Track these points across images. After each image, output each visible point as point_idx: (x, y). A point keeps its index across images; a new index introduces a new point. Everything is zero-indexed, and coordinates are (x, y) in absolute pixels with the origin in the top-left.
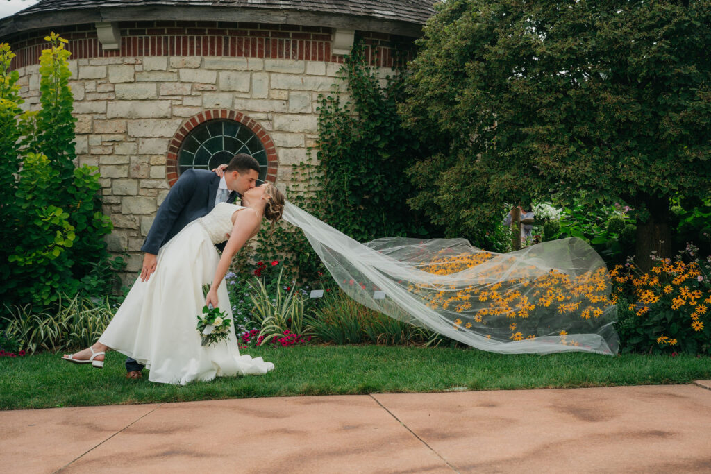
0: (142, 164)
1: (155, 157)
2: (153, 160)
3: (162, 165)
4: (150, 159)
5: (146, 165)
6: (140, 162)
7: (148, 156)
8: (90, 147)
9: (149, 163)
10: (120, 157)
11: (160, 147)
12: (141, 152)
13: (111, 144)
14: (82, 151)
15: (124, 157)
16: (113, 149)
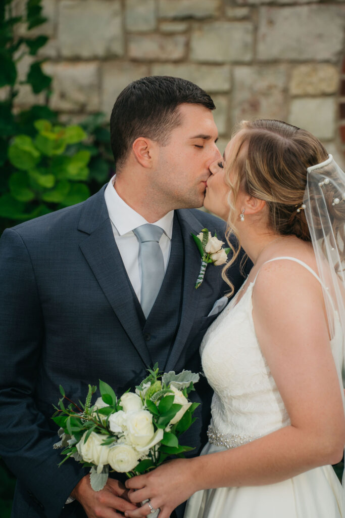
0: (267, 93)
1: (303, 69)
2: (300, 79)
3: (325, 95)
4: (289, 77)
5: (277, 96)
6: (262, 84)
7: (282, 68)
8: (127, 36)
9: (285, 91)
10: (204, 69)
11: (320, 36)
12: (265, 51)
13: (180, 27)
14: (108, 50)
15: (216, 71)
16: (187, 45)
